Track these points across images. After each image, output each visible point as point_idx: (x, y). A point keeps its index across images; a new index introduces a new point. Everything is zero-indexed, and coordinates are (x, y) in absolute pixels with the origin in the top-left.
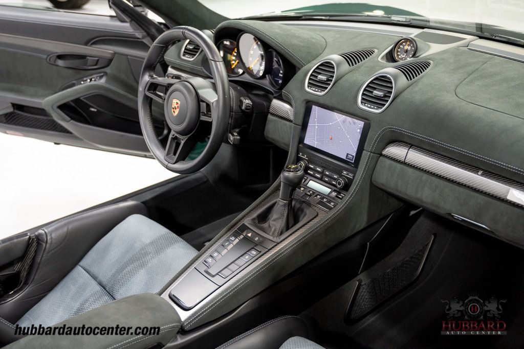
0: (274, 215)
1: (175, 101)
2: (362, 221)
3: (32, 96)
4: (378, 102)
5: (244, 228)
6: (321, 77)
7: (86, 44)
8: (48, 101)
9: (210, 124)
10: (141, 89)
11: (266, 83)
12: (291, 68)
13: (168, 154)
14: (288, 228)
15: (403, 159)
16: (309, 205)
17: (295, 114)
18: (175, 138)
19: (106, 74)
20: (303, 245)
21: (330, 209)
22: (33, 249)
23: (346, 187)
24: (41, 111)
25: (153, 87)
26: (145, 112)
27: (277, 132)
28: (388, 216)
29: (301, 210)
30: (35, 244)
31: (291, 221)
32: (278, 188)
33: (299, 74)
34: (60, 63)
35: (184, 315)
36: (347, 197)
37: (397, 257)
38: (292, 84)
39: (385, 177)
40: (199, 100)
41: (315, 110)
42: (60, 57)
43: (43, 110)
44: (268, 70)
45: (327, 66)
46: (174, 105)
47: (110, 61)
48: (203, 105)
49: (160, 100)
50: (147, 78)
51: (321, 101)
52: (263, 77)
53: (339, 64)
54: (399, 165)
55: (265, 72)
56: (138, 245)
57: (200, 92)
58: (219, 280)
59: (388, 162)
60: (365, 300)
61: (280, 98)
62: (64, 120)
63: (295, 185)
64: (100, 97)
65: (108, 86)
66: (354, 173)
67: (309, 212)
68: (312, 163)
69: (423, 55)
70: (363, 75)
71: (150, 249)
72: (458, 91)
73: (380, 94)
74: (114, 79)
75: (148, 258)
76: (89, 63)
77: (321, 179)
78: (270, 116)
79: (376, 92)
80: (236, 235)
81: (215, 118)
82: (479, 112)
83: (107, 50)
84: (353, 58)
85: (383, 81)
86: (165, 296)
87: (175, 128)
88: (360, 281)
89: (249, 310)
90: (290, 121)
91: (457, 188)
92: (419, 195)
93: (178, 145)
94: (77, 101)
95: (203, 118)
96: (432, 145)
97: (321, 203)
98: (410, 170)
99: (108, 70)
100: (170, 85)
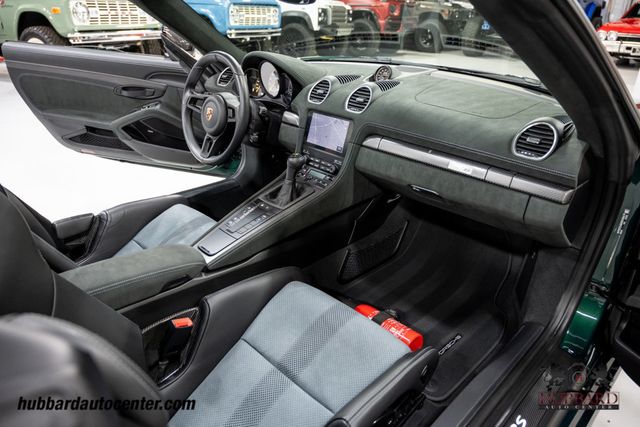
0: (282, 192)
1: (209, 109)
2: (349, 200)
3: (101, 120)
4: (360, 106)
5: (259, 201)
6: (319, 91)
7: (145, 78)
8: (114, 124)
9: (234, 123)
10: (184, 102)
11: (280, 101)
12: (298, 86)
13: (204, 151)
14: (292, 200)
15: (377, 147)
16: (309, 185)
17: (301, 121)
18: (209, 139)
19: (160, 102)
20: (303, 213)
21: (324, 187)
22: (96, 226)
23: (336, 172)
24: (109, 133)
25: (193, 101)
26: (187, 120)
27: (288, 135)
28: (370, 200)
29: (303, 189)
30: (98, 222)
31: (294, 196)
32: (284, 177)
33: (304, 90)
34: (125, 93)
35: (208, 260)
36: (335, 179)
37: (378, 236)
38: (298, 98)
39: (365, 162)
40: (227, 107)
41: (315, 116)
42: (125, 89)
43: (111, 132)
44: (282, 91)
45: (325, 84)
46: (208, 112)
47: (164, 92)
48: (230, 111)
49: (198, 111)
50: (188, 95)
51: (319, 108)
52: (278, 97)
53: (333, 83)
54: (374, 152)
55: (280, 93)
56: (179, 224)
57: (228, 101)
58: (237, 235)
59: (367, 150)
60: (353, 266)
61: (290, 110)
62: (126, 138)
63: (297, 168)
64: (155, 120)
65: (161, 111)
66: (342, 161)
67: (308, 190)
68: (313, 157)
69: (396, 78)
70: (351, 89)
71: (189, 226)
72: (418, 97)
73: (362, 100)
74: (167, 106)
75: (186, 232)
76: (147, 94)
77: (318, 168)
78: (282, 124)
79: (358, 99)
80: (252, 206)
81: (239, 120)
82: (430, 109)
83: (161, 83)
84: (343, 79)
85: (364, 91)
86: (195, 247)
87: (209, 130)
88: (349, 250)
89: (260, 259)
90: (297, 126)
91: (414, 164)
92: (388, 173)
93: (211, 144)
94: (138, 123)
95: (230, 120)
96: (397, 134)
97: (318, 184)
98: (382, 154)
99: (162, 99)
100: (206, 98)
